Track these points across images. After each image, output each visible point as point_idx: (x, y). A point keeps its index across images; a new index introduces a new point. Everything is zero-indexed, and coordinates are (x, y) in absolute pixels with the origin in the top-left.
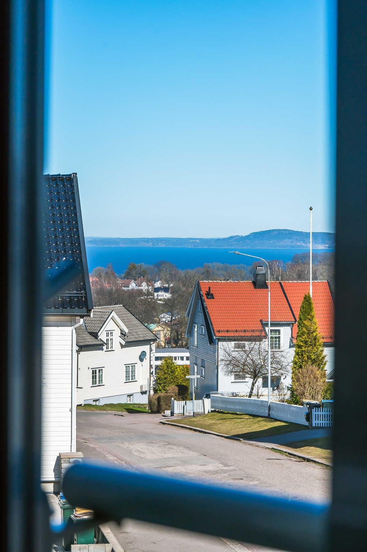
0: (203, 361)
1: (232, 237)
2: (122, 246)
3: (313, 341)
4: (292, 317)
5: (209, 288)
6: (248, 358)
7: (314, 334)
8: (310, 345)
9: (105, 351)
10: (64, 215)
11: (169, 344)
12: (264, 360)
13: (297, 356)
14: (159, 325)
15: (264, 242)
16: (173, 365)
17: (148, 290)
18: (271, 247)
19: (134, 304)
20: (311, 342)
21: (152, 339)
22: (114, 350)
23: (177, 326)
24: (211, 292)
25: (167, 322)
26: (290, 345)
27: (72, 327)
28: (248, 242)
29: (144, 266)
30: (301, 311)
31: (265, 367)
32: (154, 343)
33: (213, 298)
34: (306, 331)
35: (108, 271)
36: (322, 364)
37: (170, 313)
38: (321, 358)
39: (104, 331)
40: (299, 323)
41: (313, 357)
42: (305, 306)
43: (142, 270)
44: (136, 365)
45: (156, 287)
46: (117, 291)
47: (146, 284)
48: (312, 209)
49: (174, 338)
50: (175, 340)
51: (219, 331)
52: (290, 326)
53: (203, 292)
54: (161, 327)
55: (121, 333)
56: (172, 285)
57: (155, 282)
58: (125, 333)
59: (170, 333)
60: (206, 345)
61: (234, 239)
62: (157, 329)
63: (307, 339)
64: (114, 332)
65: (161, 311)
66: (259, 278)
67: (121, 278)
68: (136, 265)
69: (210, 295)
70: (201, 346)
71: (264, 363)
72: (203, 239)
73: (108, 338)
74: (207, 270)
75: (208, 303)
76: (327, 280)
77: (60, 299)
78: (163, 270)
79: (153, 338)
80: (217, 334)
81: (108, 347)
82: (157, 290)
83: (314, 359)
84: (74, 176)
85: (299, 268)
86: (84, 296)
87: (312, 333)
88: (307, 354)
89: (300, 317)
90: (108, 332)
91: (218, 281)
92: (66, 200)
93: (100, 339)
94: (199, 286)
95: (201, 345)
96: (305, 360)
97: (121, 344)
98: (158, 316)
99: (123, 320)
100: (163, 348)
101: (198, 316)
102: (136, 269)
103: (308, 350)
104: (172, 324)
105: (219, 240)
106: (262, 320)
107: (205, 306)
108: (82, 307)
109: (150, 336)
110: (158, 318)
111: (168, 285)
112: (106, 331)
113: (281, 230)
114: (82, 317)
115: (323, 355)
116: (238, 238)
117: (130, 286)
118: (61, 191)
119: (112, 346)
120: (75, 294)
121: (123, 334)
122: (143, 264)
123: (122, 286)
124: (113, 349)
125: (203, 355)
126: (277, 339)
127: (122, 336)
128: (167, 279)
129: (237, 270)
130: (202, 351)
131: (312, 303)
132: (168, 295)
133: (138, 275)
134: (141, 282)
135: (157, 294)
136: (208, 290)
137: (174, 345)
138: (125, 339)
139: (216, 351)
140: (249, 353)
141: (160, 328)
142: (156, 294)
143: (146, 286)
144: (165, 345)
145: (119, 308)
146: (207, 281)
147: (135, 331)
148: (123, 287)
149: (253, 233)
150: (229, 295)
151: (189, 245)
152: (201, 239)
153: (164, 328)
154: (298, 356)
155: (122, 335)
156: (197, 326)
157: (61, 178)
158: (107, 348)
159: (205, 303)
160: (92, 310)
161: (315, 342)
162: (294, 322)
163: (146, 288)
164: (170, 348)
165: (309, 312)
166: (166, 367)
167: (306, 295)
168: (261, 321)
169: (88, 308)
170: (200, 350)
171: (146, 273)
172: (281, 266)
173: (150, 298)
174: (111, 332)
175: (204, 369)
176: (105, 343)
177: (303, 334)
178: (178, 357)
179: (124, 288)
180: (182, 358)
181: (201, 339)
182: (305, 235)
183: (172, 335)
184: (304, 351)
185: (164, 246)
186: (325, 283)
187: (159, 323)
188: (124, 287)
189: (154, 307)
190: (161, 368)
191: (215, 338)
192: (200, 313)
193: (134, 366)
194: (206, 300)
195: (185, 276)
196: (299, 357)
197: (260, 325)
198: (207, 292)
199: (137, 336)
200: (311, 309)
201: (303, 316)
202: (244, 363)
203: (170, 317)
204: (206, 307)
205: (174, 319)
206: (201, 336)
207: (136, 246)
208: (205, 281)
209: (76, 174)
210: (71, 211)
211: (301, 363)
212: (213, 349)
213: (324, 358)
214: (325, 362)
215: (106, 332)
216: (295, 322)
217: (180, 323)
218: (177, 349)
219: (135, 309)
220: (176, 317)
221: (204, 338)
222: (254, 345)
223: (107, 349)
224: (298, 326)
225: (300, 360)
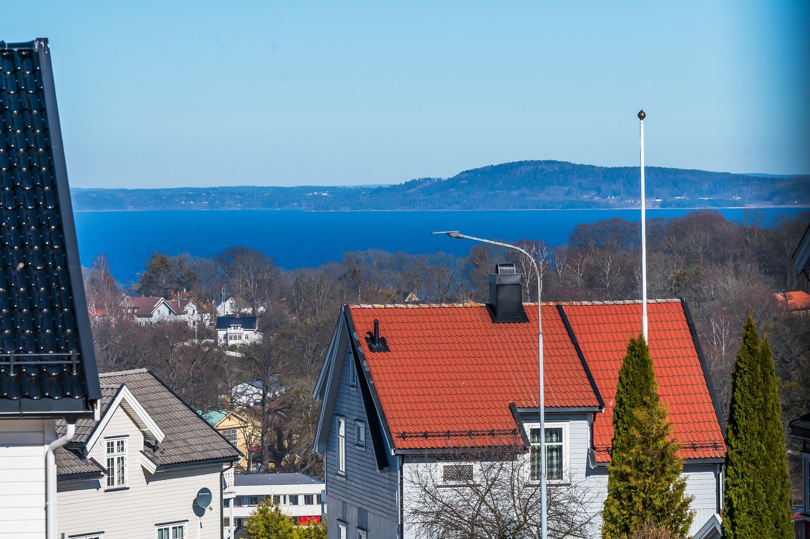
0: (362, 513)
1: (413, 183)
2: (131, 209)
3: (658, 462)
4: (593, 396)
5: (376, 324)
6: (483, 507)
7: (661, 443)
8: (650, 472)
9: (106, 491)
10: (18, 151)
11: (257, 462)
12: (525, 512)
13: (617, 502)
14: (232, 414)
15: (496, 195)
16: (281, 522)
17: (201, 324)
18: (515, 208)
19: (167, 361)
20: (652, 464)
21: (226, 457)
22: (128, 488)
23: (279, 415)
24: (382, 334)
25: (252, 404)
26: (588, 468)
27: (47, 447)
28: (456, 194)
29: (190, 261)
30: (621, 381)
31: (528, 527)
32: (231, 467)
33: (387, 349)
34: (638, 435)
35: (95, 276)
36: (680, 521)
37: (259, 383)
38: (678, 504)
39: (102, 439)
40: (618, 414)
41: (658, 503)
42: (631, 369)
43: (183, 273)
44: (185, 525)
45: (222, 314)
46: (124, 326)
47: (195, 307)
48: (645, 116)
49: (270, 448)
50: (274, 453)
51: (403, 436)
52: (586, 419)
53: (360, 335)
54: (237, 420)
55: (145, 442)
56: (262, 309)
57: (218, 303)
58: (157, 442)
59: (260, 435)
60: (371, 471)
61: (420, 187)
62: (227, 424)
63: (642, 457)
64: (126, 440)
65: (238, 376)
66: (503, 295)
67: (130, 293)
68: (170, 259)
69: (376, 341)
70: (357, 476)
71: (525, 518)
72: (340, 188)
73: (111, 455)
74: (352, 270)
75: (373, 362)
76: (681, 299)
77: (12, 372)
78: (239, 271)
79: (228, 454)
80: (399, 443)
81: (113, 479)
82: (224, 322)
83: (661, 510)
84: (40, 45)
85: (589, 259)
86: (77, 364)
87: (655, 440)
88: (642, 494)
89: (618, 399)
90: (110, 441)
91: (397, 305)
92: (22, 110)
93: (91, 459)
94: (348, 319)
95: (356, 471)
96: (638, 511)
97: (145, 471)
98: (227, 390)
99: (149, 409)
100: (245, 474)
101: (346, 396)
102: (169, 270)
103: (645, 486)
104: (266, 410)
105: (379, 191)
106: (513, 404)
107: (367, 369)
108: (72, 392)
109: (220, 450)
110: (229, 394)
111: (251, 309)
112: (106, 438)
113: (539, 162)
114: (71, 419)
115: (685, 497)
116: (428, 183)
117: (155, 314)
118: (7, 87)
119: (123, 478)
120: (52, 358)
121: (150, 446)
122: (189, 256)
123: (135, 314)
124: (126, 485)
125: (362, 497)
126: (555, 454)
127: (149, 452)
128: (248, 293)
129: (429, 267)
130: (361, 487)
131: (649, 361)
132: (250, 336)
133: (175, 286)
134: (184, 304)
135: (225, 332)
136: (372, 329)
137: (271, 465)
138: (156, 457)
139: (396, 486)
140: (486, 493)
141: (234, 422)
142: (221, 333)
143: (196, 312)
144: (249, 464)
145: (138, 377)
146: (370, 306)
147: (182, 436)
148: (136, 318)
149: (467, 172)
150: (428, 340)
151: (304, 204)
152: (334, 188)
153: (246, 422)
154: (619, 500)
155: (148, 449)
156: (346, 423)
157: (5, 51)
158: (110, 482)
159: (365, 364)
160: (99, 401)
161: (664, 465)
162: (597, 409)
163: (196, 317)
164: (262, 473)
165: (641, 384)
166: (262, 529)
167: (633, 341)
168: (512, 407)
169: (86, 396)
170: (354, 484)
171: (195, 279)
172: (542, 255)
173: (207, 344)
174: (120, 439)
175: (365, 533)
176: (104, 470)
177: (630, 443)
178: (285, 497)
179: (139, 320)
180: (294, 499)
181: (356, 456)
182: (601, 174)
183: (265, 439)
184: (636, 488)
185: (238, 207)
186: (674, 306)
187: (232, 408)
188: (139, 316)
189: (216, 366)
190: (250, 531)
191: (393, 454)
192: (352, 389)
193: (181, 527)
194: (368, 354)
195: (297, 285)
196: (621, 504)
197: (510, 419)
198: (369, 333)
199: (188, 450)
200: (646, 377)
201: (628, 396)
202: (473, 519)
203: (261, 392)
204: (369, 374)
205: (269, 398)
206: (357, 448)
207: (167, 208)
208: (363, 306)
209: (46, 41)
210: (35, 139)
211: (627, 518)
212: (387, 482)
213: (686, 505)
214: (688, 515)
215: (106, 441)
216: (600, 408)
217: (287, 407)
218: (279, 475)
219: (168, 374)
220: (277, 393)
221: (365, 454)
222: (499, 471)
223: (109, 485)
224: (615, 422)
225: (625, 512)
